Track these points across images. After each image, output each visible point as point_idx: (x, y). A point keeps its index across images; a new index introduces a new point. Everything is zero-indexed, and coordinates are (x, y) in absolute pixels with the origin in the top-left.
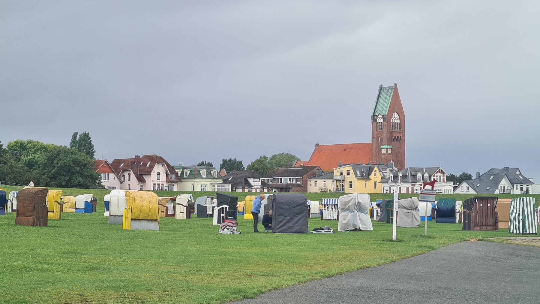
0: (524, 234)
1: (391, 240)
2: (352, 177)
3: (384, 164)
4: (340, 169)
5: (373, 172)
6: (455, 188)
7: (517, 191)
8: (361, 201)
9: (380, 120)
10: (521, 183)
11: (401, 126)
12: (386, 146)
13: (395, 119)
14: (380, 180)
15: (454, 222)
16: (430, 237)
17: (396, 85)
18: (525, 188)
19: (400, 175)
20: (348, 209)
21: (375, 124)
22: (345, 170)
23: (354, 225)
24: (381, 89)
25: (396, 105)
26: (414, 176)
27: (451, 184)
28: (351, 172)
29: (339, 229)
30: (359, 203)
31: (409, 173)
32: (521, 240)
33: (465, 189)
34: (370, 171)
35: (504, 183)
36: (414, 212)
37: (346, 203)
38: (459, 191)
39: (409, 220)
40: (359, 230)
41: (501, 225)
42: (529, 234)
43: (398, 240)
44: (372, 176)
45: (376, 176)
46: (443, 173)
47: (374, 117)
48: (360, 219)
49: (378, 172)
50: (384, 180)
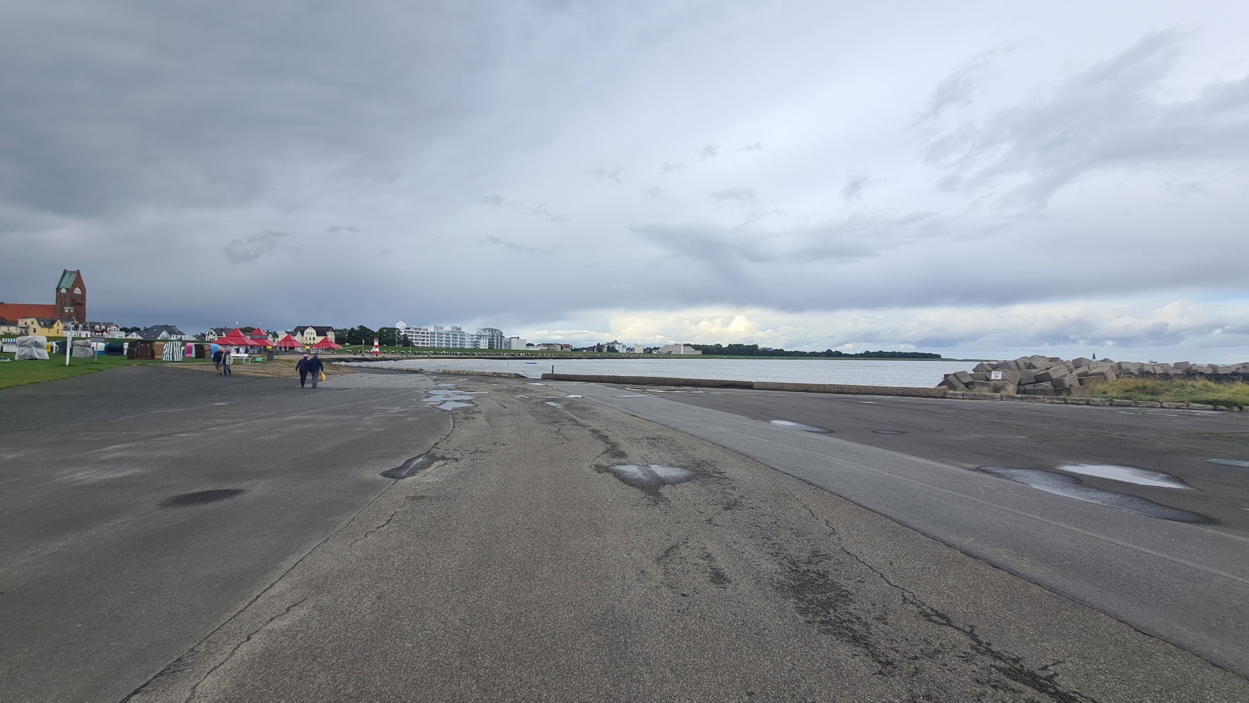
0: (173, 361)
1: (65, 365)
2: (36, 325)
3: (66, 318)
4: (24, 320)
5: (56, 324)
6: (126, 336)
7: (174, 337)
8: (38, 341)
9: (63, 291)
10: (177, 334)
11: (83, 296)
12: (69, 308)
13: (77, 291)
14: (62, 328)
15: (122, 354)
16: (99, 363)
17: (78, 271)
18: (179, 337)
19: (81, 326)
20: (25, 346)
21: (59, 293)
22: (29, 321)
23: (32, 356)
24: (65, 272)
25: (78, 283)
26: (93, 327)
27: (124, 333)
28: (36, 322)
29: (16, 358)
30: (36, 342)
31: (88, 325)
32: (169, 365)
33: (134, 336)
34: (53, 322)
35: (164, 334)
36: (88, 349)
37: (23, 342)
38: (129, 337)
39: (83, 353)
40: (36, 359)
41: (156, 357)
42: (177, 362)
43: (70, 365)
44: (55, 325)
45: (59, 326)
46: (117, 326)
47: (58, 289)
48: (37, 353)
49: (60, 324)
50: (66, 328)
